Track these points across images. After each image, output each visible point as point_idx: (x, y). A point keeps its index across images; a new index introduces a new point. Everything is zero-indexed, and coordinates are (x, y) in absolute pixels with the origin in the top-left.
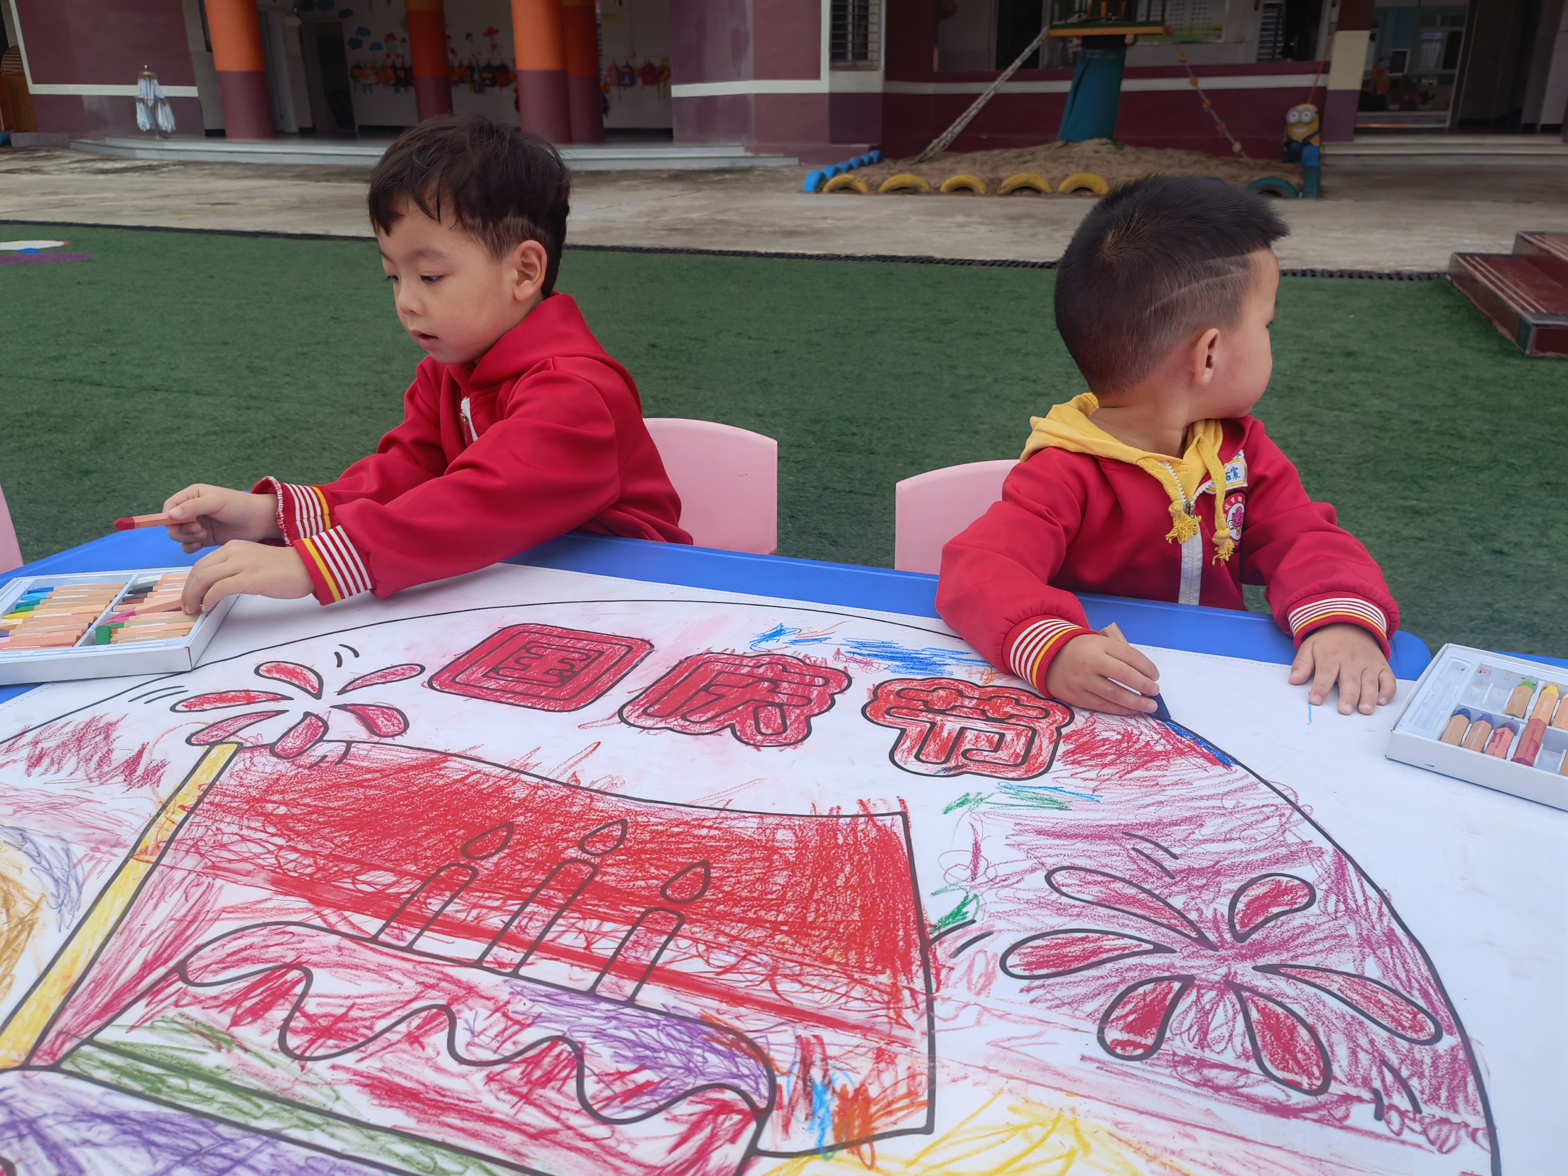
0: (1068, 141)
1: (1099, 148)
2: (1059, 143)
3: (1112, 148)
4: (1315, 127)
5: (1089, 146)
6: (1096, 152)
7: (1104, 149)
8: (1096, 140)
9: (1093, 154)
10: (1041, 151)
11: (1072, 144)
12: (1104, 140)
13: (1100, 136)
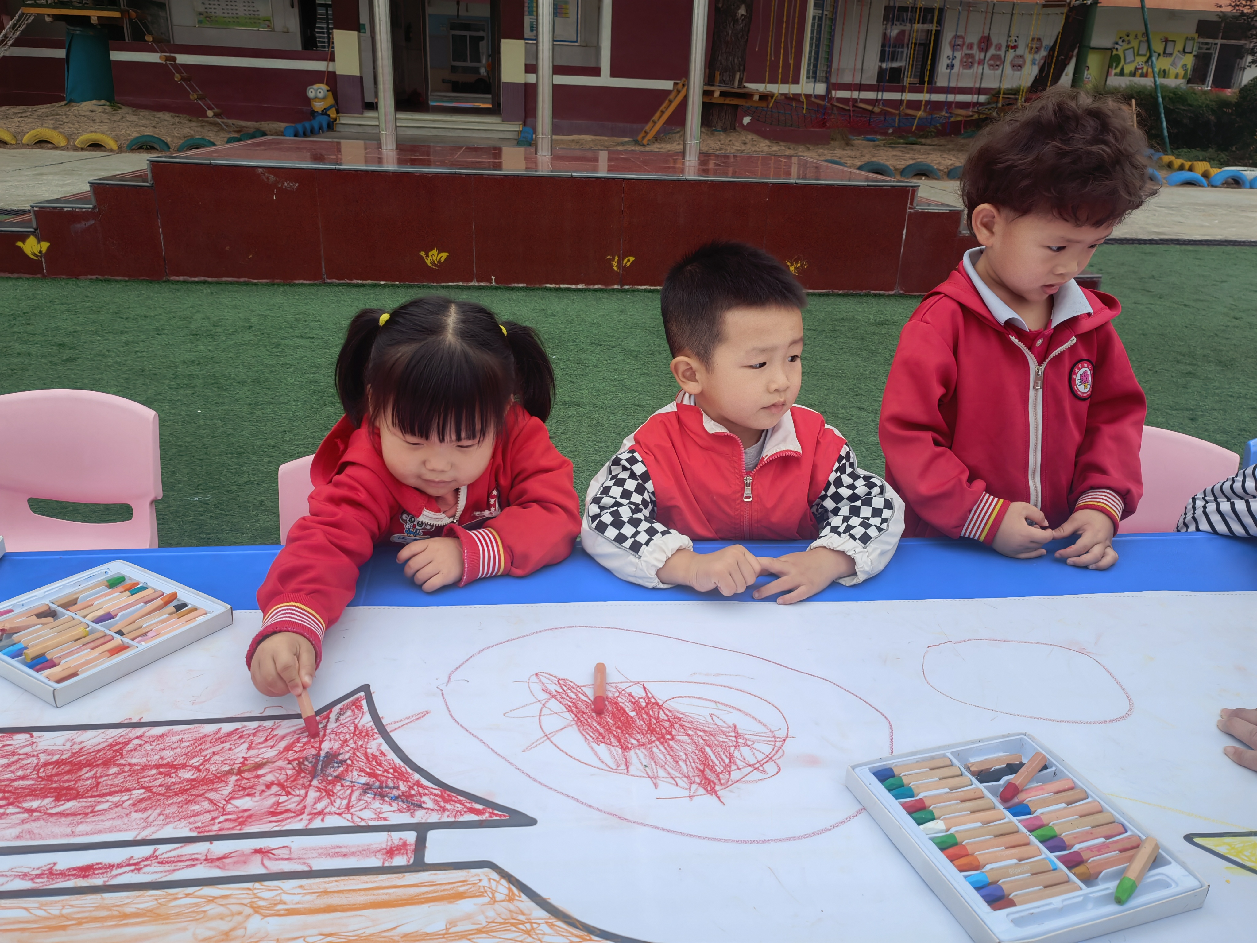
0: (71, 101)
1: (95, 108)
2: (63, 103)
3: (108, 109)
4: (330, 101)
5: (87, 106)
6: (92, 111)
7: (100, 109)
8: (94, 102)
9: (89, 113)
10: (43, 109)
11: (73, 104)
12: (103, 102)
13: (99, 99)
